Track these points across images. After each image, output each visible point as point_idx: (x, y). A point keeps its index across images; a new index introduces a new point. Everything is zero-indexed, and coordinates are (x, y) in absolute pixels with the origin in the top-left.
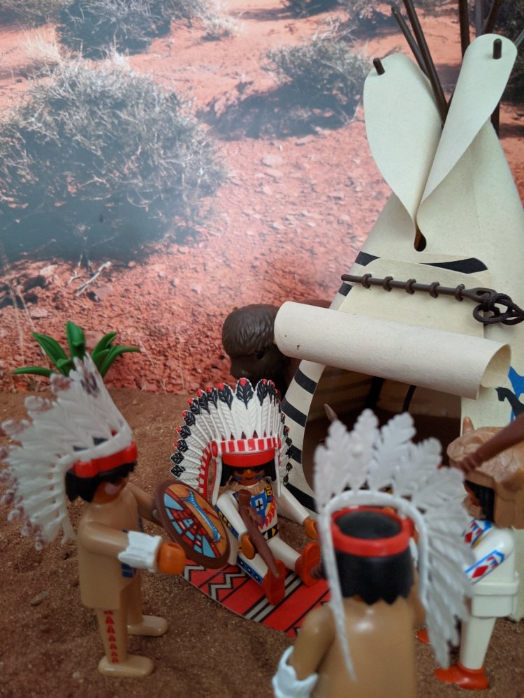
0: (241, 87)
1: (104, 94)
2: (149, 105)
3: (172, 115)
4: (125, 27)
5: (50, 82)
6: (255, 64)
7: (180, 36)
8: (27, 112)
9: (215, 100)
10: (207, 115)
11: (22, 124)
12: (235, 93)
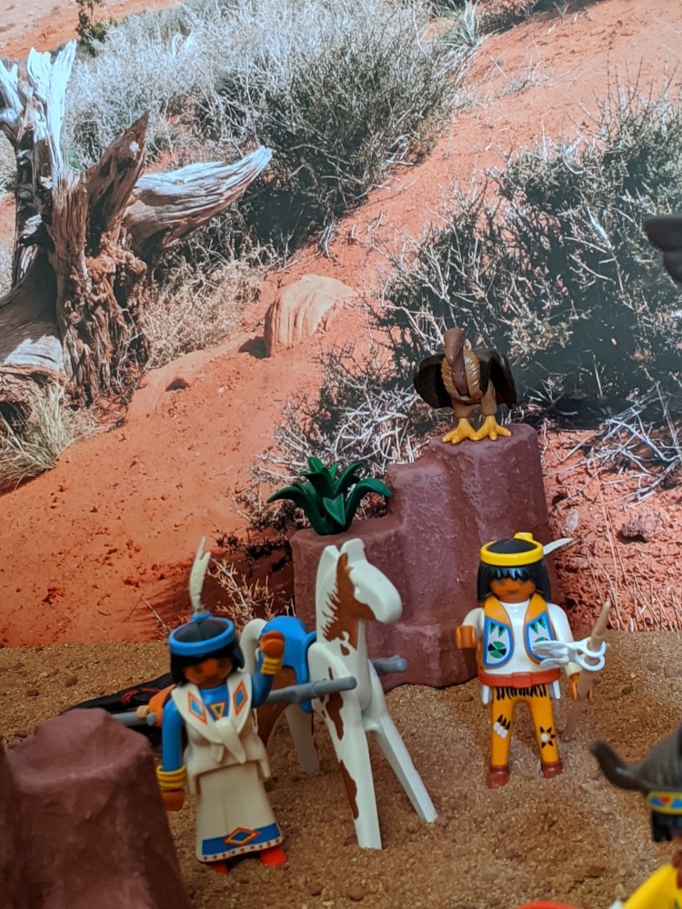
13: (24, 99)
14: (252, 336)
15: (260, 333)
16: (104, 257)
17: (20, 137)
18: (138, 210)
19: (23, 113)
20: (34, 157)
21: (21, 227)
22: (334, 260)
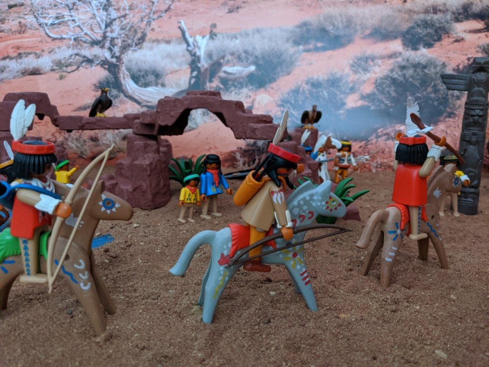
0: (469, 59)
1: (419, 64)
2: (435, 67)
3: (444, 70)
4: (425, 38)
5: (399, 59)
6: (473, 50)
7: (446, 41)
8: (392, 71)
9: (459, 64)
10: (456, 69)
11: (391, 75)
12: (467, 61)
13: (194, 45)
15: (251, 105)
16: (213, 83)
17: (193, 53)
18: (222, 74)
19: (194, 49)
20: (196, 60)
21: (192, 73)
22: (269, 92)
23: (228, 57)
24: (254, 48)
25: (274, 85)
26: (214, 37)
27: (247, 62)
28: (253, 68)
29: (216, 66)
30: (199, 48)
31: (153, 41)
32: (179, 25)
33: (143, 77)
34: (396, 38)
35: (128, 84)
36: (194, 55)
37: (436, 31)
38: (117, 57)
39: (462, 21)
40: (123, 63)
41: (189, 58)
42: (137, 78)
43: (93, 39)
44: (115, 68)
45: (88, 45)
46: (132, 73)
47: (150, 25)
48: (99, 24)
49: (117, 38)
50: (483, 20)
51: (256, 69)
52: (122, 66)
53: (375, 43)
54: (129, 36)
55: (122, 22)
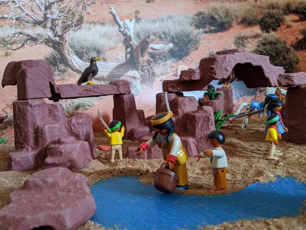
0: (296, 38)
1: (272, 41)
2: (281, 44)
3: (286, 46)
4: (272, 25)
5: (261, 39)
6: (297, 33)
7: (283, 27)
8: (258, 46)
9: (292, 42)
10: (292, 45)
11: (258, 49)
12: (295, 40)
13: (125, 27)
14: (174, 73)
15: (175, 73)
16: (144, 58)
17: (124, 34)
18: (150, 50)
19: (125, 30)
20: (128, 38)
21: (126, 50)
22: (186, 63)
23: (152, 37)
24: (170, 30)
25: (188, 57)
26: (139, 21)
27: (166, 41)
28: (171, 45)
29: (144, 44)
30: (129, 30)
31: (90, 23)
32: (110, 10)
33: (86, 53)
34: (256, 24)
35: (74, 59)
36: (126, 35)
37: (276, 20)
38: (59, 36)
39: (288, 15)
40: (66, 41)
41: (122, 38)
42: (81, 54)
43: (35, 20)
44: (59, 46)
45: (30, 24)
46: (75, 50)
47: (85, 10)
48: (39, 7)
49: (58, 20)
50: (298, 14)
51: (174, 45)
52: (65, 44)
53: (245, 28)
54: (68, 18)
55: (60, 6)
